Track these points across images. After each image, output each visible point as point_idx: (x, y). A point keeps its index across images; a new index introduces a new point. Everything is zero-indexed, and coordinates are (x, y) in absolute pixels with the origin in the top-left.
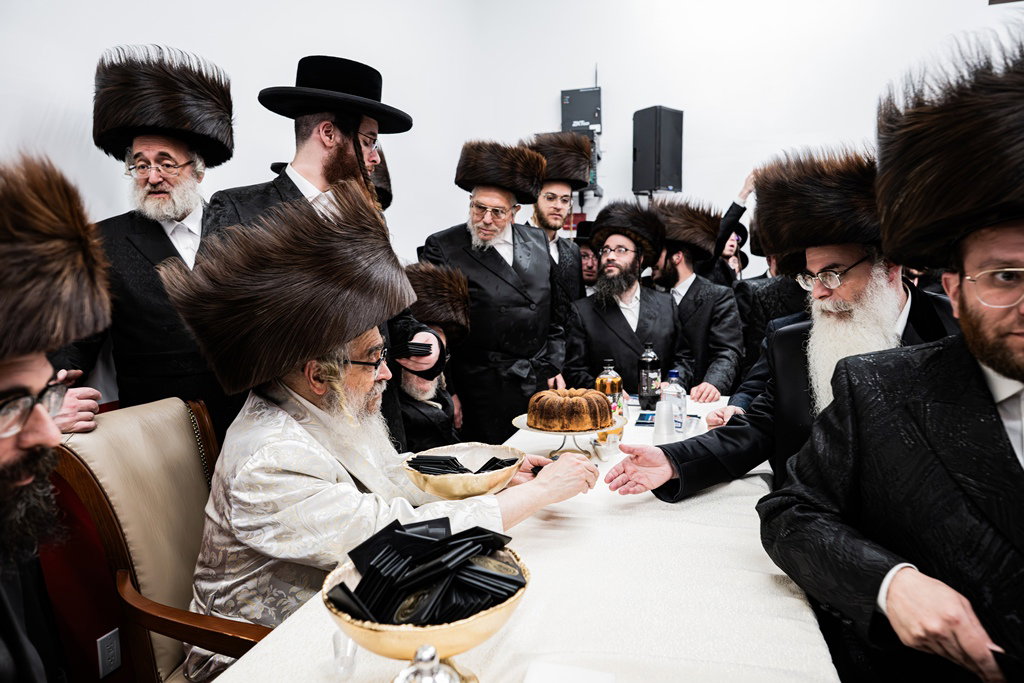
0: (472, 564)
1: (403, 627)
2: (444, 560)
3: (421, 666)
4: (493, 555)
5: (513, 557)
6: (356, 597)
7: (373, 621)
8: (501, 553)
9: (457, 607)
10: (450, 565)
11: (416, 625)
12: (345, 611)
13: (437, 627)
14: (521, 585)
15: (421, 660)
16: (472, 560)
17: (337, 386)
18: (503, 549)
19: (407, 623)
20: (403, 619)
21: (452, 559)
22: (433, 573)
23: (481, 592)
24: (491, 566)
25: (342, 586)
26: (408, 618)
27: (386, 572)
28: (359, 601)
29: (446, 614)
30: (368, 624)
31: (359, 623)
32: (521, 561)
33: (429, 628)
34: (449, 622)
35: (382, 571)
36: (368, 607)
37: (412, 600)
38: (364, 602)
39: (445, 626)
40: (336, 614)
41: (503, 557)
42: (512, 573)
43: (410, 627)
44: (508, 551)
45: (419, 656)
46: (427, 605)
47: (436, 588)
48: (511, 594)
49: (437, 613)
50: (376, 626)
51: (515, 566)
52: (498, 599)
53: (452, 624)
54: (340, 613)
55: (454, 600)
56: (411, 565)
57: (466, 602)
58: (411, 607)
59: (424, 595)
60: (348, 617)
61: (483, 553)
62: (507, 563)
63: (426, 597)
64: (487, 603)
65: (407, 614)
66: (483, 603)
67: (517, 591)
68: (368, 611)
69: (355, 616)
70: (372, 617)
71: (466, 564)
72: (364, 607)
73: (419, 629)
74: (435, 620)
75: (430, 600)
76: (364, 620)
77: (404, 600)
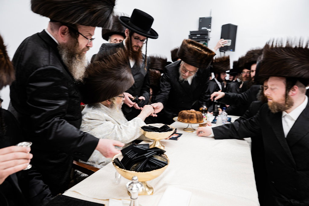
0: (153, 157)
1: (132, 172)
2: (145, 155)
3: (134, 181)
4: (160, 156)
5: (166, 156)
7: (125, 169)
8: (163, 155)
9: (148, 168)
10: (147, 157)
11: (136, 171)
12: (118, 166)
13: (141, 173)
14: (166, 164)
15: (133, 180)
16: (154, 156)
18: (163, 154)
19: (133, 171)
20: (133, 170)
21: (147, 155)
22: (142, 158)
23: (155, 165)
24: (159, 158)
25: (117, 159)
26: (134, 169)
27: (130, 156)
28: (122, 164)
29: (145, 169)
30: (123, 170)
31: (121, 169)
32: (168, 158)
33: (139, 173)
34: (145, 172)
35: (129, 156)
36: (124, 166)
37: (136, 165)
38: (123, 164)
39: (144, 173)
40: (115, 166)
41: (163, 156)
42: (165, 161)
44: (164, 155)
45: (133, 179)
46: (139, 167)
47: (143, 162)
48: (163, 166)
49: (142, 169)
50: (125, 170)
51: (166, 159)
52: (159, 167)
53: (146, 173)
54: (116, 166)
55: (147, 166)
56: (137, 156)
57: (151, 167)
58: (135, 167)
59: (139, 164)
60: (118, 167)
61: (157, 154)
62: (164, 158)
63: (140, 164)
64: (156, 168)
65: (134, 168)
66: (155, 168)
67: (165, 166)
68: (124, 167)
69: (120, 167)
70: (124, 168)
71: (151, 157)
72: (123, 165)
73: (137, 173)
74: (141, 171)
76: (122, 169)
77: (133, 165)
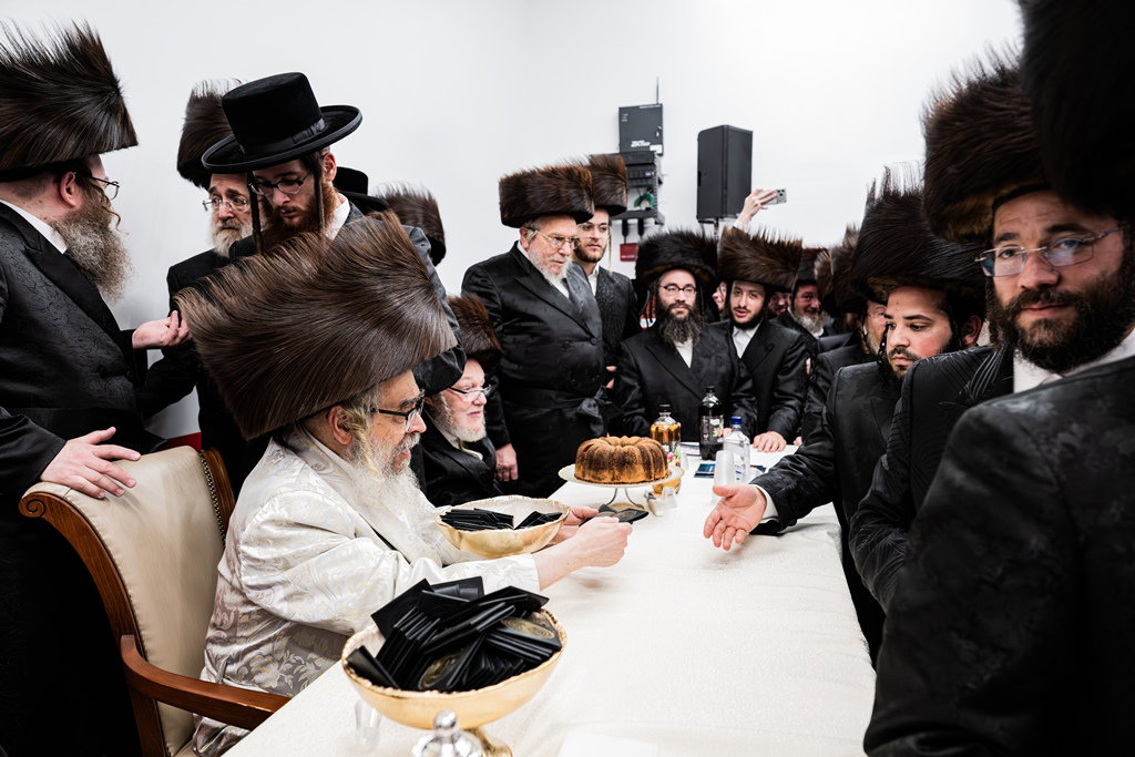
0: (503, 626)
1: (428, 693)
2: (473, 621)
3: (441, 733)
4: (528, 617)
5: (550, 619)
6: (378, 663)
7: (395, 688)
8: (538, 615)
9: (487, 671)
10: (479, 628)
11: (441, 692)
12: (366, 677)
13: (463, 694)
14: (556, 649)
15: (440, 727)
16: (505, 623)
17: (363, 436)
18: (539, 610)
19: (431, 689)
20: (428, 686)
21: (480, 621)
22: (461, 636)
23: (513, 657)
24: (525, 629)
25: (363, 650)
26: (433, 684)
27: (411, 635)
28: (381, 667)
29: (474, 679)
30: (389, 691)
31: (380, 689)
32: (559, 623)
33: (455, 694)
34: (477, 689)
35: (407, 634)
36: (390, 674)
37: (439, 665)
38: (386, 669)
39: (473, 692)
40: (356, 681)
41: (539, 619)
42: (548, 636)
43: (435, 692)
44: (544, 613)
45: (438, 722)
46: (453, 672)
47: (464, 653)
48: (545, 659)
49: (464, 679)
50: (399, 693)
51: (552, 629)
52: (531, 664)
53: (480, 691)
54: (360, 680)
55: (483, 666)
56: (439, 628)
57: (497, 667)
58: (437, 673)
59: (451, 659)
60: (368, 683)
61: (516, 615)
62: (544, 626)
63: (453, 661)
64: (518, 669)
65: (433, 680)
66: (516, 668)
67: (551, 655)
68: (390, 678)
69: (376, 682)
70: (394, 683)
71: (497, 627)
72: (386, 673)
73: (445, 696)
74: (462, 686)
75: (456, 665)
76: (386, 686)
77: (430, 665)
